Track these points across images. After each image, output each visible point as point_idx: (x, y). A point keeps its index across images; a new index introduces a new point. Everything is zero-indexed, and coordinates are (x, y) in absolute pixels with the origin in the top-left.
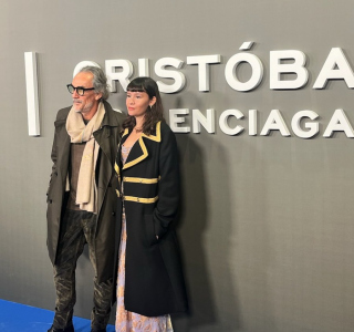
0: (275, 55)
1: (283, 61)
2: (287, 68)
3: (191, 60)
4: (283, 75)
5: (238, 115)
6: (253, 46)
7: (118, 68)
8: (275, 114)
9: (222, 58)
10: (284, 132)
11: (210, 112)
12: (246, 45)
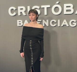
0: (65, 5)
1: (67, 7)
2: (68, 9)
3: (42, 7)
4: (67, 11)
5: (55, 21)
6: (59, 3)
7: (22, 9)
8: (65, 21)
9: (51, 6)
10: (67, 25)
11: (47, 21)
12: (57, 3)
